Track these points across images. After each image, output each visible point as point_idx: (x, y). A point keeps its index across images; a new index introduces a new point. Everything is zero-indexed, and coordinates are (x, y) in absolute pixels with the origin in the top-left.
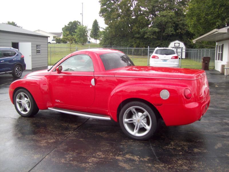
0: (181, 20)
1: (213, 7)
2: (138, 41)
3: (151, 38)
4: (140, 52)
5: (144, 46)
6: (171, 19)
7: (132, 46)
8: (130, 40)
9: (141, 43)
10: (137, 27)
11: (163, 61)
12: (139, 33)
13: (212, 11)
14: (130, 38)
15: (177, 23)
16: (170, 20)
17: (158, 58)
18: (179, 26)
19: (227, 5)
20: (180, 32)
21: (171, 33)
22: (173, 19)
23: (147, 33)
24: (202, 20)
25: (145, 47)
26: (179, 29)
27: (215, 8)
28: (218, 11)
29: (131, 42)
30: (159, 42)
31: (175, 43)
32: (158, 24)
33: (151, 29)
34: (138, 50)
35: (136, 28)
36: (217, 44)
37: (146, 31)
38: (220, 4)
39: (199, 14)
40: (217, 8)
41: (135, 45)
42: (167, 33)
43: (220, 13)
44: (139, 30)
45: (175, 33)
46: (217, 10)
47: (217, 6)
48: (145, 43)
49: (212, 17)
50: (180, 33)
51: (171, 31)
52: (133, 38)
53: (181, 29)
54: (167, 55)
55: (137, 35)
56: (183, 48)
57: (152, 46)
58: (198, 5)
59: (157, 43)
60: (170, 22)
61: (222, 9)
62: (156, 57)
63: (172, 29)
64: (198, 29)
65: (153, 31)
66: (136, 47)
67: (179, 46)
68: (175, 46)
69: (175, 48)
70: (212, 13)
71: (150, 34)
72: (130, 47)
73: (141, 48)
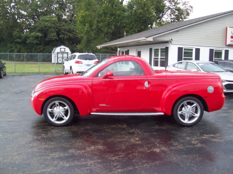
0: (63, 26)
1: (104, 15)
2: (19, 47)
3: (34, 43)
4: (22, 58)
5: (25, 51)
6: (54, 24)
7: (12, 51)
8: (9, 45)
9: (22, 48)
10: (18, 31)
11: (87, 66)
12: (20, 38)
13: (103, 19)
14: (8, 43)
15: (60, 28)
16: (54, 26)
17: (82, 63)
18: (62, 31)
19: (116, 14)
20: (63, 37)
21: (54, 38)
22: (56, 24)
23: (29, 38)
24: (94, 27)
25: (27, 52)
26: (62, 34)
27: (105, 17)
28: (109, 20)
29: (10, 47)
30: (42, 47)
31: (61, 49)
32: (40, 28)
33: (34, 34)
34: (20, 55)
35: (17, 33)
36: (118, 49)
37: (28, 36)
38: (110, 13)
39: (91, 21)
40: (107, 16)
41: (16, 50)
42: (50, 39)
43: (110, 22)
44: (20, 35)
45: (58, 38)
46: (108, 18)
47: (108, 15)
48: (26, 48)
49: (103, 24)
50: (62, 39)
51: (54, 37)
52: (12, 43)
53: (64, 34)
54: (90, 60)
55: (18, 40)
56: (69, 53)
57: (34, 51)
58: (89, 12)
59: (39, 49)
60: (53, 27)
61: (112, 18)
62: (80, 62)
63: (55, 34)
64: (90, 35)
65: (35, 36)
66: (17, 53)
67: (65, 51)
68: (60, 51)
69: (61, 53)
70: (103, 20)
71: (33, 39)
72: (10, 52)
73: (23, 53)
